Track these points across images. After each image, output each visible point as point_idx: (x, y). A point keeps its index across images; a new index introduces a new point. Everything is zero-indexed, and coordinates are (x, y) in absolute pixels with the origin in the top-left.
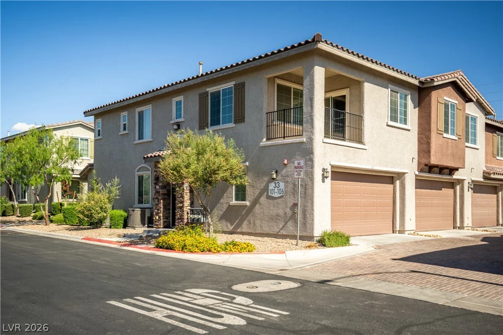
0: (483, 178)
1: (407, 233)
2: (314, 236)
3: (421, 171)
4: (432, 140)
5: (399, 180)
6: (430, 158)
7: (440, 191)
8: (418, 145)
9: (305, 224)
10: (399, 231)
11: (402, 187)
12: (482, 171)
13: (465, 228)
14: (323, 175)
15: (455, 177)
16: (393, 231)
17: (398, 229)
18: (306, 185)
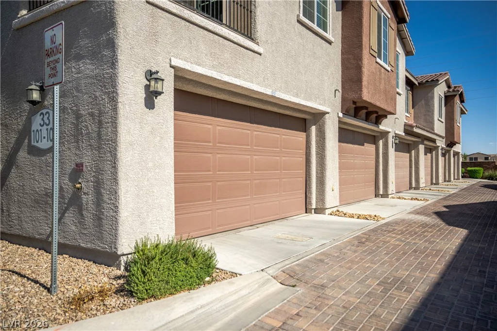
0: (404, 132)
1: (328, 212)
2: (119, 253)
3: (346, 113)
4: (364, 62)
5: (315, 125)
6: (361, 91)
7: (363, 147)
8: (343, 72)
9: (100, 219)
10: (315, 209)
11: (321, 137)
12: (404, 123)
13: (390, 196)
14: (147, 87)
15: (382, 127)
16: (306, 209)
17: (314, 207)
18: (101, 113)
